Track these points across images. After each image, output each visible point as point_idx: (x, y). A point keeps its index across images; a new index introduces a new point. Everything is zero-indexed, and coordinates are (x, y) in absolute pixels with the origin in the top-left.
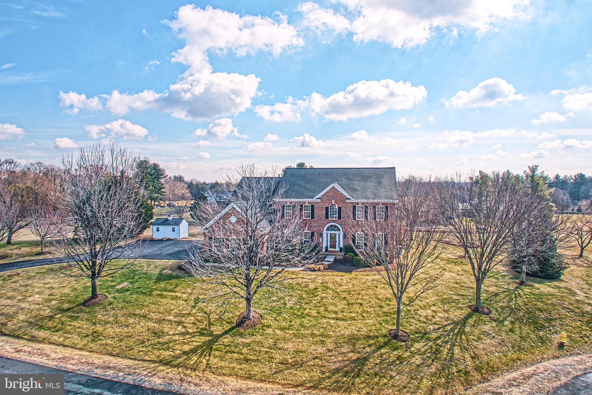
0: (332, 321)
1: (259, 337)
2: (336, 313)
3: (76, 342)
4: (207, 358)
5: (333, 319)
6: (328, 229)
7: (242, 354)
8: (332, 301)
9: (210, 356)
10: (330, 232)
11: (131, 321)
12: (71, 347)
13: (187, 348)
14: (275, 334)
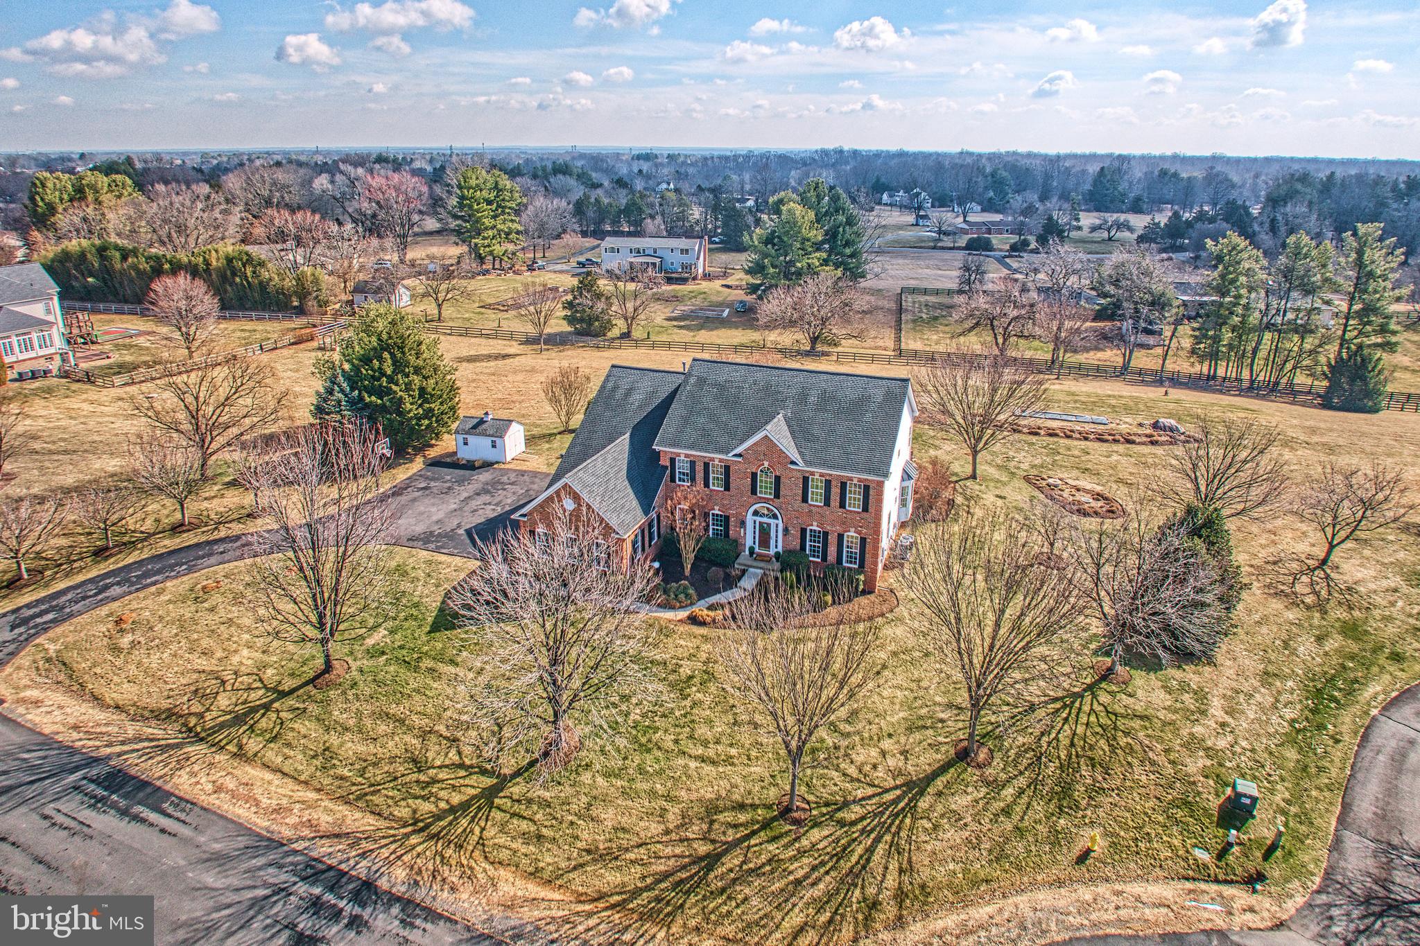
0: (693, 764)
1: (568, 788)
2: (705, 744)
3: (300, 768)
4: (482, 823)
5: (696, 758)
6: (756, 513)
7: (534, 822)
8: (708, 712)
9: (487, 820)
10: (758, 519)
11: (382, 728)
12: (293, 777)
13: (456, 799)
14: (593, 786)
